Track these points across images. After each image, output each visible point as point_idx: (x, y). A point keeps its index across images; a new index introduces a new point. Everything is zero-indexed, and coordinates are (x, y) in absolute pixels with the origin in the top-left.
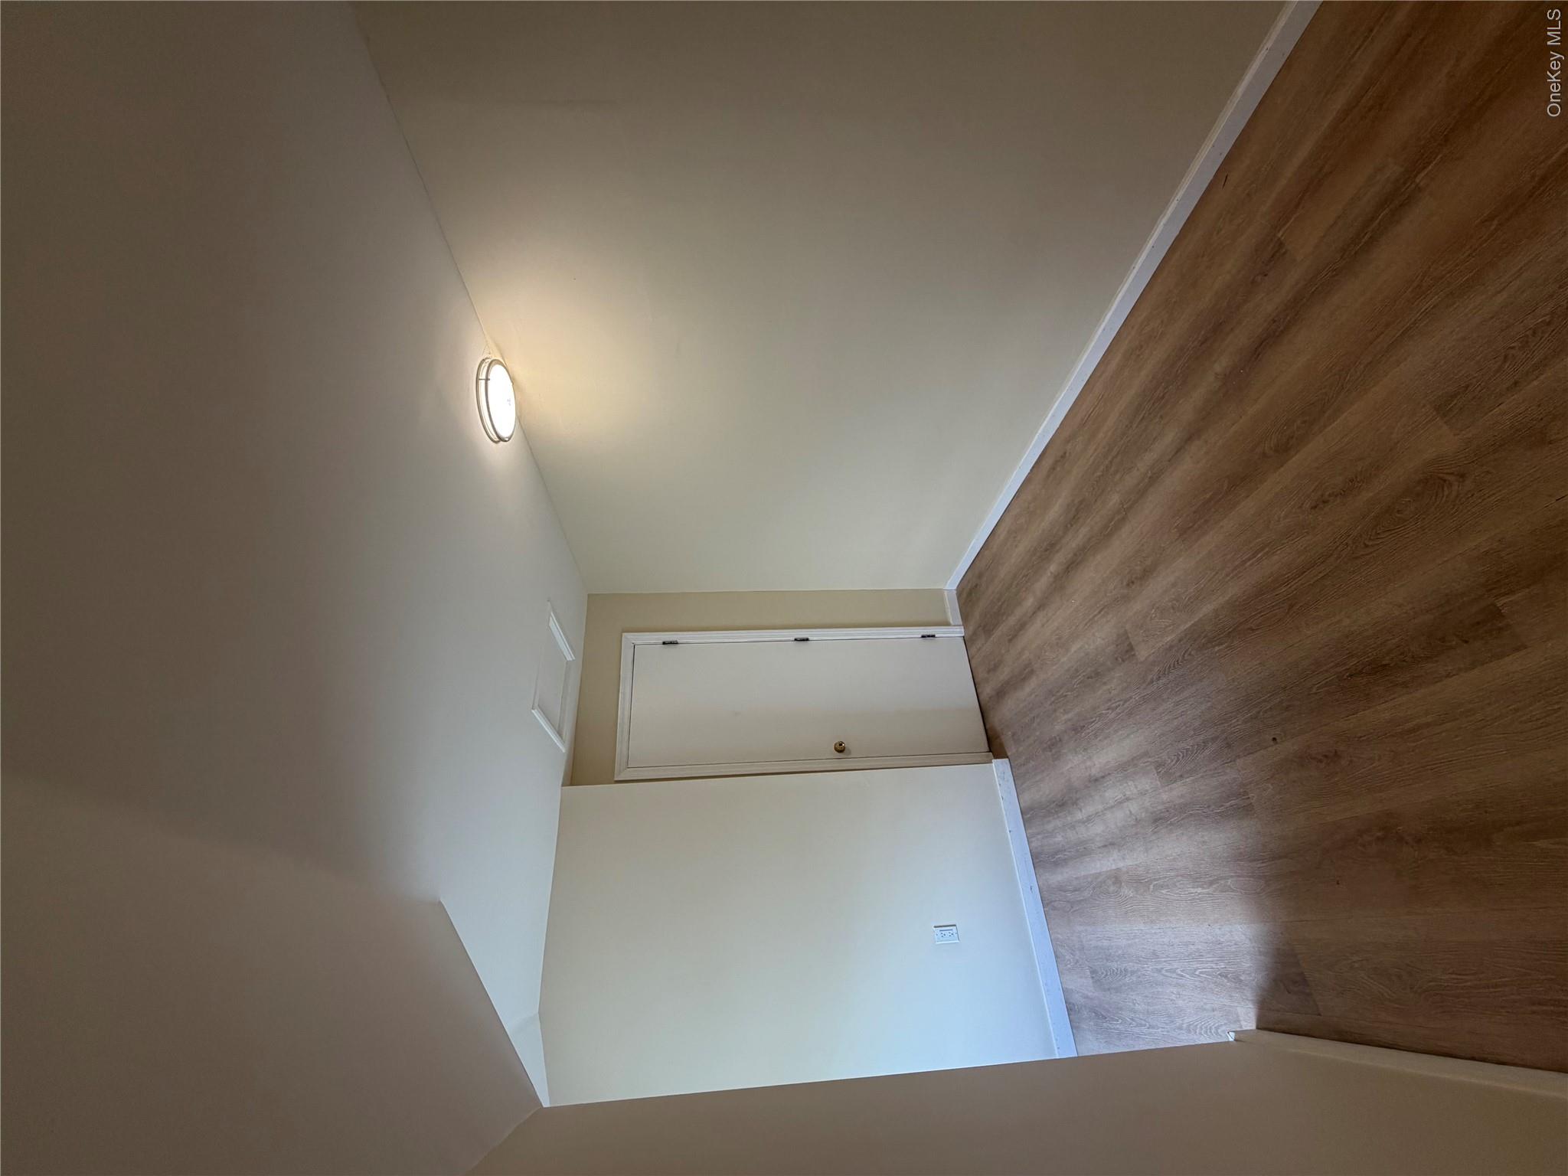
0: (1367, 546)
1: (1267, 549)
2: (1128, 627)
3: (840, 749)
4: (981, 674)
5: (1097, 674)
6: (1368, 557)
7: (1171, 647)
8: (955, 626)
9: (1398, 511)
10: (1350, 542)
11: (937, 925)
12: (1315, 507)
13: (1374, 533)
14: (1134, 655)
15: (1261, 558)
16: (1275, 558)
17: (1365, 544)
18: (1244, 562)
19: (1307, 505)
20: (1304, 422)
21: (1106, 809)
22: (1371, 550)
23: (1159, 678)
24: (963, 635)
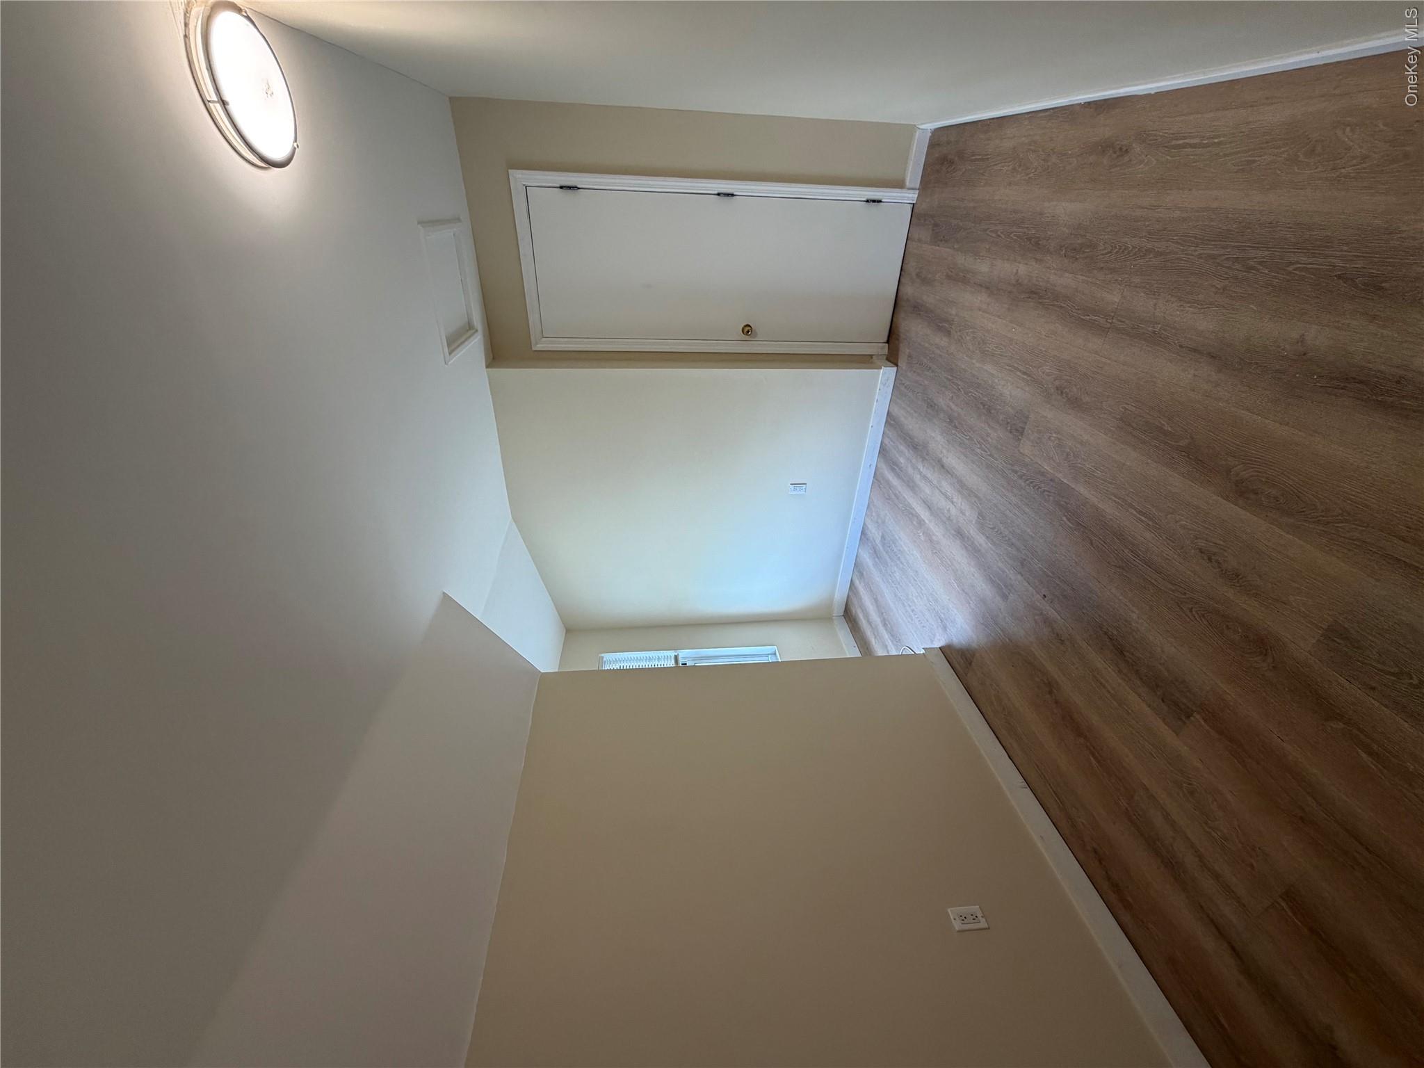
0: (1191, 610)
1: (1150, 523)
2: (1032, 416)
3: (747, 330)
4: (912, 266)
5: (989, 411)
6: (1184, 615)
7: (1043, 474)
8: (909, 189)
9: (1227, 626)
10: (1187, 595)
11: (793, 483)
12: (1201, 551)
13: (1203, 612)
14: (1020, 440)
15: (1142, 521)
16: (1148, 535)
17: (1192, 608)
18: (1131, 506)
19: (1201, 543)
20: (1276, 499)
21: (937, 487)
22: (1190, 615)
23: (1021, 477)
24: (914, 202)
